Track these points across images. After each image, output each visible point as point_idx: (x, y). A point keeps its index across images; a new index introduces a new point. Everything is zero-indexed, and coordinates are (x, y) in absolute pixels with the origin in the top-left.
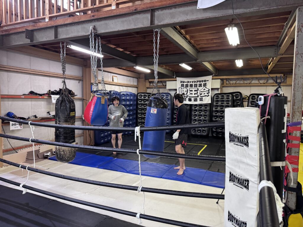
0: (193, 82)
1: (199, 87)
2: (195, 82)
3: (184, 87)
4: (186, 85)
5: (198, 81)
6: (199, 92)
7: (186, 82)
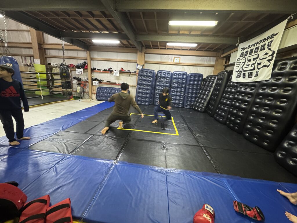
0: (254, 45)
1: (260, 51)
2: (258, 43)
3: (243, 56)
4: (246, 52)
5: (261, 41)
6: (258, 60)
7: (247, 48)
